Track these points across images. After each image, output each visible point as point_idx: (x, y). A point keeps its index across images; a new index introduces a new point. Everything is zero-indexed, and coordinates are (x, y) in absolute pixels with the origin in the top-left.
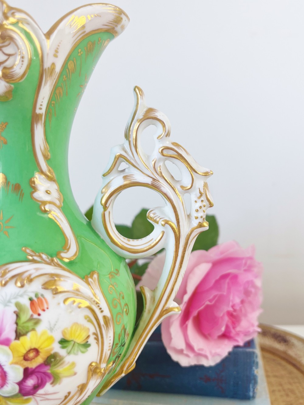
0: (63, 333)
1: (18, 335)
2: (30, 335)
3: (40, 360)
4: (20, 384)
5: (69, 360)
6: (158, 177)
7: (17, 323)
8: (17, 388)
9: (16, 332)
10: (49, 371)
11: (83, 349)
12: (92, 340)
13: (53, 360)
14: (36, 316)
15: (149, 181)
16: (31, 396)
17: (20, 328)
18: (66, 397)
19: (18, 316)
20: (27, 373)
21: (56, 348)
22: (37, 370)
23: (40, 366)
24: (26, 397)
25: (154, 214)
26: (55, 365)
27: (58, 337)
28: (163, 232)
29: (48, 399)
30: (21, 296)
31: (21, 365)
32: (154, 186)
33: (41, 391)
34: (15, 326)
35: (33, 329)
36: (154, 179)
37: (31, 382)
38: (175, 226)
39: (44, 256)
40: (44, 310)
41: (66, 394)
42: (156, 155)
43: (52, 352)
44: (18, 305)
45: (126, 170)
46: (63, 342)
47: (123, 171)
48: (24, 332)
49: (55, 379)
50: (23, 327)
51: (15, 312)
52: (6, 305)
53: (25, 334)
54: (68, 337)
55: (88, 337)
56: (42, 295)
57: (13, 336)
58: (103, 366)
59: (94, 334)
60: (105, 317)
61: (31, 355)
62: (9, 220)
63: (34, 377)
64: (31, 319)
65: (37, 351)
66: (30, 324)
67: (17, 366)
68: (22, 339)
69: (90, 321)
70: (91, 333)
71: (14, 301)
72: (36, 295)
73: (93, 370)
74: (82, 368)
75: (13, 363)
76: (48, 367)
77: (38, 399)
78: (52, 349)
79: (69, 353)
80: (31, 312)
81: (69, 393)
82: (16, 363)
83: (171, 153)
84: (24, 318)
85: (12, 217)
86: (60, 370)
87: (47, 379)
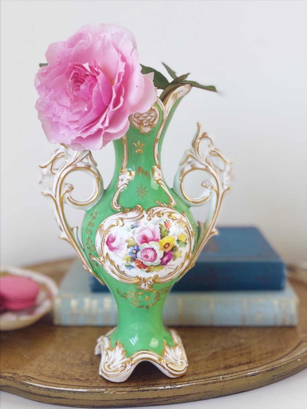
0: (178, 237)
1: (162, 237)
2: (166, 237)
3: (170, 248)
4: (162, 259)
5: (180, 249)
6: (207, 165)
7: (161, 232)
8: (160, 261)
9: (161, 236)
10: (173, 254)
11: (185, 245)
12: (187, 242)
13: (174, 249)
14: (167, 229)
15: (204, 167)
16: (164, 266)
17: (162, 234)
18: (176, 269)
19: (161, 229)
20: (165, 254)
21: (176, 244)
22: (168, 253)
23: (170, 251)
24: (162, 266)
25: (205, 183)
26: (175, 251)
27: (176, 239)
28: (211, 193)
29: (170, 268)
30: (161, 221)
31: (163, 250)
32: (207, 169)
33: (169, 264)
34: (160, 233)
35: (167, 235)
36: (207, 167)
37: (166, 259)
38: (216, 189)
39: (165, 204)
40: (170, 227)
41: (177, 266)
42: (206, 154)
43: (174, 245)
44: (160, 224)
45: (192, 162)
46: (178, 241)
47: (190, 162)
48: (164, 236)
49: (174, 258)
50: (163, 234)
51: (159, 228)
52: (155, 225)
53: (164, 237)
54: (180, 239)
55: (186, 240)
56: (169, 221)
57: (160, 238)
58: (191, 255)
59: (188, 239)
60: (191, 231)
61: (167, 246)
62: (144, 189)
63: (167, 256)
64: (166, 230)
65: (169, 244)
66: (166, 233)
67: (162, 251)
68: (163, 239)
69: (187, 233)
70: (187, 238)
71: (158, 223)
72: (166, 220)
73: (187, 256)
74: (183, 255)
75: (159, 250)
76: (172, 252)
77: (167, 267)
78: (174, 244)
79: (180, 246)
80: (166, 228)
81: (178, 266)
82: (161, 249)
83: (215, 153)
84: (163, 230)
85: (146, 187)
86: (177, 254)
87: (172, 257)
